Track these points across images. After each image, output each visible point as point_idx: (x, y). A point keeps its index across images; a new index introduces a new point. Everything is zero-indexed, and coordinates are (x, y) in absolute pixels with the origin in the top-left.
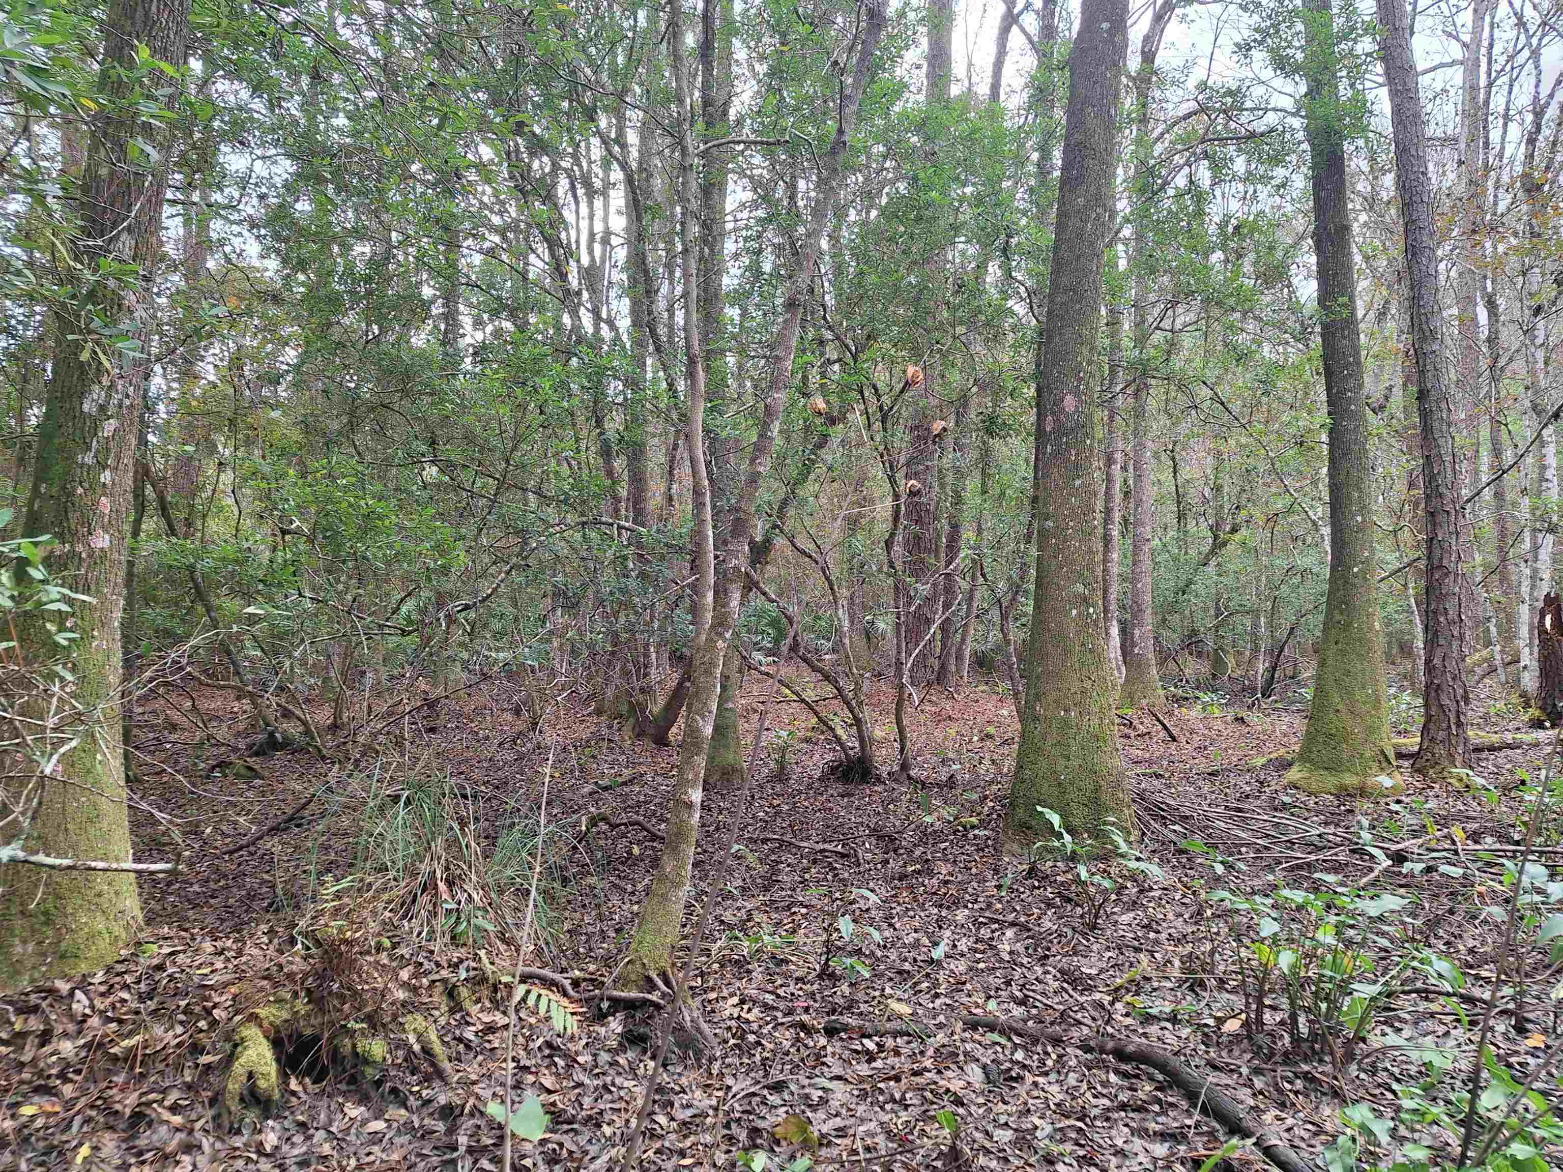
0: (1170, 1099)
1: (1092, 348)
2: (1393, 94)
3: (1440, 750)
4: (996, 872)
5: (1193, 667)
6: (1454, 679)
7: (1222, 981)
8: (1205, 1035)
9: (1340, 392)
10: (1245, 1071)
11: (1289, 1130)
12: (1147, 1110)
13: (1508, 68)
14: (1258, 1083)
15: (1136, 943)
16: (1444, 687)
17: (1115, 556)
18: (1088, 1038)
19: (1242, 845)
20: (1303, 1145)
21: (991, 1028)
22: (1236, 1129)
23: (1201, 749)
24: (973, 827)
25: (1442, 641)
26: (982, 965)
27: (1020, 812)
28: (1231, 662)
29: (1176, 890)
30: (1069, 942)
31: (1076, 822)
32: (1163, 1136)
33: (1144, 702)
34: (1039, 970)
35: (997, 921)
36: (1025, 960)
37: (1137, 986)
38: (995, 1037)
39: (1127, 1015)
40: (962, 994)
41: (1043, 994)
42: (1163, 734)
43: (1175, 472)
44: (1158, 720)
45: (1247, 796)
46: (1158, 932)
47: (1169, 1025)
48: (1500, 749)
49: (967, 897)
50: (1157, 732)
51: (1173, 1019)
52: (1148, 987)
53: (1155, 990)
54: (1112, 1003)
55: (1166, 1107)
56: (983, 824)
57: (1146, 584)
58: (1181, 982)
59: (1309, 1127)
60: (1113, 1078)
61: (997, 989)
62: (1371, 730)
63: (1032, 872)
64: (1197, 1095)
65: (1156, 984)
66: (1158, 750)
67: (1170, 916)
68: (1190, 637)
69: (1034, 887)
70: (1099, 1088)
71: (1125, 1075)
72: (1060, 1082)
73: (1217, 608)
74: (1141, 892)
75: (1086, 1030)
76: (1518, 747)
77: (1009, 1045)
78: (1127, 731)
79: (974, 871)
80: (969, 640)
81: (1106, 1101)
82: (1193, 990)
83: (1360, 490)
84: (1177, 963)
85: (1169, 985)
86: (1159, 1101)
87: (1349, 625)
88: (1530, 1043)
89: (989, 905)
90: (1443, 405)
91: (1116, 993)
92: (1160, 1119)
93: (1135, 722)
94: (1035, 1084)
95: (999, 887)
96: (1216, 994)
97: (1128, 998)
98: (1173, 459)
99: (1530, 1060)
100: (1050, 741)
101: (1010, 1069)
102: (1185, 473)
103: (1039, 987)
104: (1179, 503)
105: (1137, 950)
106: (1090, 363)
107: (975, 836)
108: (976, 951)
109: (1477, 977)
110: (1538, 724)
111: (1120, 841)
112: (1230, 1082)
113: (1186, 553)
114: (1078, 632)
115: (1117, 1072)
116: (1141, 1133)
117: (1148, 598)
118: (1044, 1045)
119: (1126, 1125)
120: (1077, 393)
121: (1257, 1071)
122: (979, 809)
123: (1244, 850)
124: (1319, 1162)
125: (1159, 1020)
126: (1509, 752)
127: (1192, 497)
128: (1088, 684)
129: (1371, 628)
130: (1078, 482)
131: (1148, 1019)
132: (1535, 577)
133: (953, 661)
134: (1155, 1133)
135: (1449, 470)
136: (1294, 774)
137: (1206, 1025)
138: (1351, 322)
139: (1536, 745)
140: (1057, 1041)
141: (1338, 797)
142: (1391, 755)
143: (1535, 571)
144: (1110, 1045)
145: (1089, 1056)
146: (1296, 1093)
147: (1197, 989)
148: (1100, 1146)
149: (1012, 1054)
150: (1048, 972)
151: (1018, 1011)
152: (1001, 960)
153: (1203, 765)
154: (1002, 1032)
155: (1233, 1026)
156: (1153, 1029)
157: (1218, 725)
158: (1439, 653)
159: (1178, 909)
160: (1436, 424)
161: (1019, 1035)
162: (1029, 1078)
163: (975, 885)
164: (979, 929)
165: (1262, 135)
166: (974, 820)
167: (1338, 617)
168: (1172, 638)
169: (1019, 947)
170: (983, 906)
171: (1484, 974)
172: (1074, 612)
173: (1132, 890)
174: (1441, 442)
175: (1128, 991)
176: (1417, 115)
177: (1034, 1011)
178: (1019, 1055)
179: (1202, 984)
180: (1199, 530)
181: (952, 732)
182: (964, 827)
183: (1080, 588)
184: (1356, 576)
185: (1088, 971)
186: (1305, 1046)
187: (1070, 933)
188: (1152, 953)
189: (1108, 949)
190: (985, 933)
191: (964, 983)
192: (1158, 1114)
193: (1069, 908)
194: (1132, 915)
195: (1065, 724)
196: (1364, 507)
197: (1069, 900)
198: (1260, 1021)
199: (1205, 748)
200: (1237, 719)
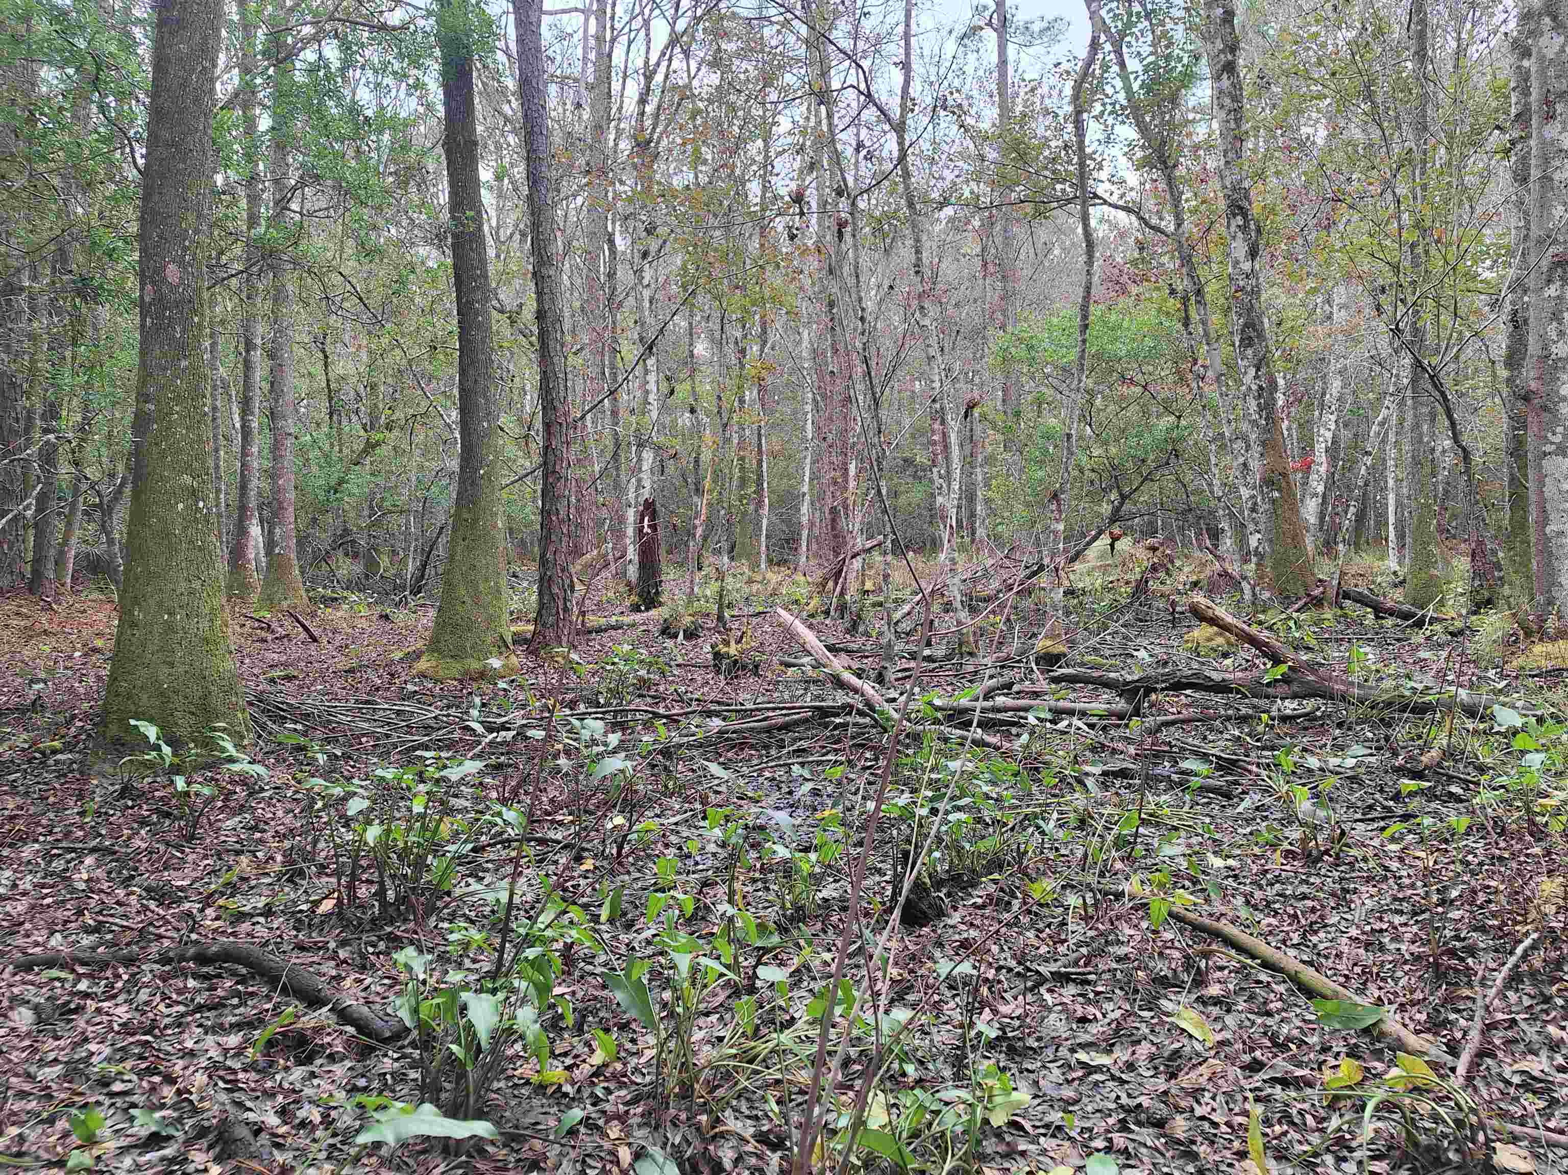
0: (250, 989)
1: (199, 216)
2: (519, 23)
3: (550, 634)
4: (80, 797)
5: (346, 568)
6: (563, 571)
7: (323, 867)
8: (299, 921)
9: (470, 303)
10: (332, 945)
11: (366, 989)
12: (225, 1006)
13: (626, 30)
14: (342, 954)
15: (238, 846)
16: (555, 578)
17: (255, 449)
18: (169, 949)
19: (363, 735)
20: (378, 999)
21: (50, 964)
22: (314, 1001)
23: (340, 648)
24: (55, 752)
25: (553, 538)
26: (49, 900)
27: (113, 730)
28: (384, 561)
29: (288, 787)
30: (161, 858)
31: (182, 732)
32: (237, 1027)
33: (285, 604)
34: (121, 892)
35: (73, 850)
36: (105, 886)
37: (232, 889)
38: (55, 973)
39: (217, 918)
40: (18, 936)
41: (125, 916)
42: (303, 635)
43: (326, 365)
44: (298, 621)
45: (378, 689)
46: (264, 831)
47: (261, 920)
48: (606, 630)
49: (40, 830)
50: (298, 634)
51: (268, 912)
52: (245, 887)
53: (252, 888)
54: (202, 910)
55: (244, 998)
56: (68, 747)
57: (287, 482)
58: (279, 876)
59: (386, 981)
60: (191, 983)
61: (66, 922)
62: (491, 619)
63: (126, 791)
64: (277, 979)
65: (253, 883)
66: (295, 651)
67: (280, 814)
68: (342, 536)
69: (128, 807)
70: (174, 996)
71: (206, 977)
72: (129, 1002)
73: (371, 508)
74: (250, 795)
75: (166, 943)
76: (621, 628)
77: (71, 977)
78: (263, 634)
79: (52, 800)
80: (74, 540)
81: (182, 1009)
82: (293, 882)
83: (485, 397)
84: (279, 858)
85: (267, 880)
86: (238, 994)
87: (475, 521)
88: (584, 868)
89: (67, 834)
90: (558, 326)
91: (207, 901)
92: (237, 1011)
93: (274, 625)
94: (98, 1010)
95: (82, 814)
96: (315, 880)
97: (221, 902)
98: (323, 351)
99: (582, 882)
100: (151, 648)
101: (69, 1002)
102: (339, 368)
103: (120, 910)
104: (330, 399)
105: (238, 853)
106: (197, 231)
107: (57, 762)
108: (43, 886)
109: (553, 822)
110: (636, 609)
111: (229, 746)
112: (315, 959)
113: (341, 451)
114: (185, 528)
115: (195, 976)
116: (219, 1029)
117: (291, 495)
118: (115, 968)
119: (200, 1026)
120: (182, 264)
121: (343, 943)
122: (63, 731)
123: (364, 740)
124: (389, 1011)
125: (252, 916)
126: (613, 633)
127: (347, 394)
128: (197, 584)
129: (495, 526)
130: (184, 363)
131: (241, 917)
132: (640, 485)
133: (51, 565)
134: (231, 1025)
135: (562, 387)
136: (423, 665)
137: (301, 911)
138: (477, 237)
139: (633, 625)
140: (129, 961)
141: (461, 681)
142: (509, 640)
143: (639, 481)
144: (192, 951)
145: (167, 968)
146: (378, 954)
147: (297, 880)
148: (168, 1054)
149: (75, 985)
150: (133, 893)
151: (87, 941)
152: (74, 890)
153: (342, 663)
154: (62, 967)
155: (327, 906)
156: (245, 927)
157: (363, 624)
158: (552, 548)
159: (289, 806)
160: (552, 344)
161: (84, 963)
162: (91, 1005)
163: (51, 815)
164: (50, 862)
165: (394, 28)
166: (57, 744)
167: (466, 516)
168: (323, 539)
169: (100, 873)
170: (59, 836)
171: (559, 818)
172: (181, 506)
173: (241, 793)
174: (556, 359)
175: (223, 894)
176: (538, 50)
177: (109, 936)
178: (83, 986)
179: (301, 873)
180: (353, 428)
181: (47, 649)
182: (43, 753)
183: (187, 479)
184: (482, 477)
185: (179, 883)
186: (391, 910)
187: (162, 848)
188: (253, 853)
189: (205, 857)
190: (58, 865)
191: (22, 923)
192: (235, 1007)
193: (167, 823)
194: (237, 819)
195: (170, 628)
196: (489, 414)
197: (168, 815)
198: (353, 897)
199: (347, 646)
200: (381, 616)
